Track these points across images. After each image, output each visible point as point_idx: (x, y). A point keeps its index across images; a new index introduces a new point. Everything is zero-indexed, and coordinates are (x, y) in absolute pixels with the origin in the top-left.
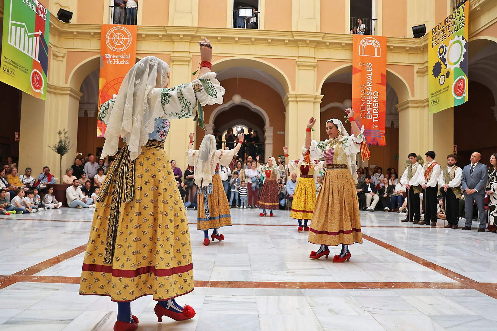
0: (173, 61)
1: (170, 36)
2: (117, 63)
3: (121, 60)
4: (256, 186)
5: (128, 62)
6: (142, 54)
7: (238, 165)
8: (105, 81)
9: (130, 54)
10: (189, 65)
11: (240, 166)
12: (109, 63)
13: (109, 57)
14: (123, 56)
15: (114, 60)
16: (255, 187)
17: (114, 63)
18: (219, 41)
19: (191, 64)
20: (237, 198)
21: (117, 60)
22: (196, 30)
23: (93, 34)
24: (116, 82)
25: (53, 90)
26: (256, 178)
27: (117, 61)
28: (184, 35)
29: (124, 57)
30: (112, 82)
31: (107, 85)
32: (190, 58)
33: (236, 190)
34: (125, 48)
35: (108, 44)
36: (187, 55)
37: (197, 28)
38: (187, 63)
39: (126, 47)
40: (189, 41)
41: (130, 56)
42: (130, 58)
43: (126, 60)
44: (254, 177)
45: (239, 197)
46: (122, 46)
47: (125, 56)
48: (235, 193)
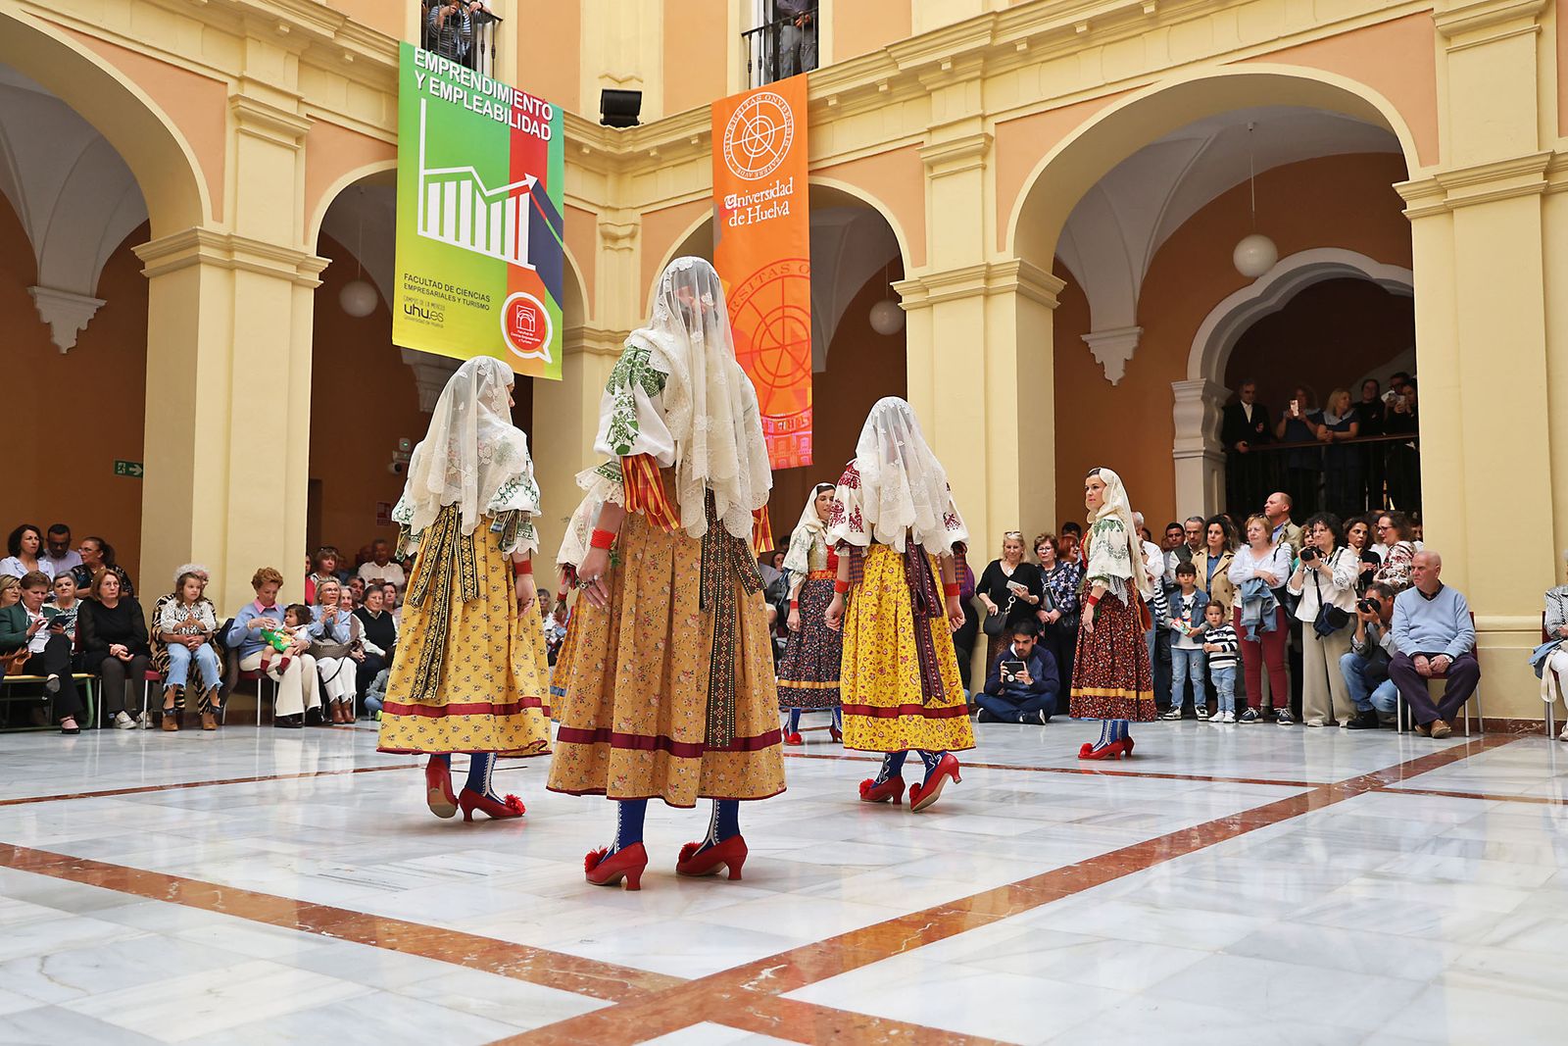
0: (931, 168)
1: (912, 75)
2: (758, 220)
3: (767, 205)
4: (1262, 620)
5: (787, 209)
6: (837, 168)
7: (1209, 535)
8: (728, 285)
9: (791, 179)
10: (984, 168)
11: (1220, 542)
12: (735, 224)
13: (735, 205)
14: (772, 192)
15: (749, 210)
16: (1258, 627)
17: (750, 222)
18: (1085, 38)
19: (991, 162)
20: (1196, 674)
21: (758, 207)
22: (991, 25)
23: (697, 141)
24: (756, 284)
25: (607, 346)
26: (1258, 584)
27: (758, 214)
28: (956, 60)
29: (775, 194)
30: (747, 288)
31: (734, 300)
32: (983, 140)
33: (1186, 644)
34: (777, 160)
35: (731, 160)
36: (975, 128)
37: (992, 17)
38: (978, 161)
39: (780, 157)
40: (978, 73)
41: (791, 185)
42: (791, 192)
43: (780, 200)
44: (1248, 582)
45: (1207, 672)
46: (769, 156)
47: (778, 188)
48: (1187, 654)
